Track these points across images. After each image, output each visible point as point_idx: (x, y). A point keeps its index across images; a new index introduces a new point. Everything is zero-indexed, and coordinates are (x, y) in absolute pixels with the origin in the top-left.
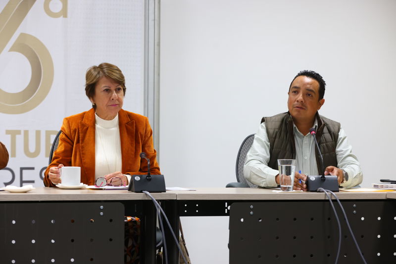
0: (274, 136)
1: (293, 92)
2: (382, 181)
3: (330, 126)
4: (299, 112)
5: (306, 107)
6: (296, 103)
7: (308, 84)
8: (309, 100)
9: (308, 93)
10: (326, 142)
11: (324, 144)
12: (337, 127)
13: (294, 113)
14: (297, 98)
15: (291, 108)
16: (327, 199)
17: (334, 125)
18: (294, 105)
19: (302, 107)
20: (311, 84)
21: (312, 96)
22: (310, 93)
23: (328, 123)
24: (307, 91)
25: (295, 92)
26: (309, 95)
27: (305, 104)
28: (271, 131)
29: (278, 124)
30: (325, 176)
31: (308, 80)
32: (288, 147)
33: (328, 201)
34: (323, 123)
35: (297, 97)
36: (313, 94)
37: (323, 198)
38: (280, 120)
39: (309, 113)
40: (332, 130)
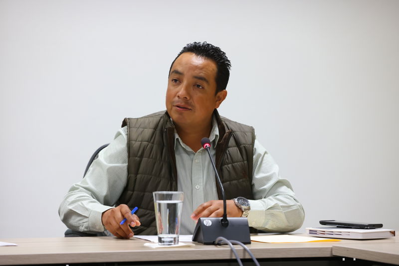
0: (140, 153)
1: (173, 80)
2: (323, 223)
3: (239, 134)
4: (181, 114)
5: (192, 106)
6: (177, 98)
7: (196, 67)
8: (197, 95)
9: (198, 82)
10: (233, 162)
11: (230, 165)
12: (249, 134)
13: (174, 116)
14: (178, 92)
15: (170, 107)
16: (234, 258)
17: (245, 132)
18: (173, 102)
19: (186, 106)
20: (201, 68)
21: (203, 88)
22: (199, 82)
23: (234, 129)
24: (196, 80)
25: (176, 81)
26: (198, 86)
27: (191, 101)
28: (136, 145)
29: (148, 132)
30: (228, 218)
31: (197, 60)
32: (163, 171)
33: (235, 261)
34: (227, 131)
35: (178, 89)
36: (205, 85)
37: (227, 256)
38: (152, 125)
39: (199, 115)
40: (242, 140)
